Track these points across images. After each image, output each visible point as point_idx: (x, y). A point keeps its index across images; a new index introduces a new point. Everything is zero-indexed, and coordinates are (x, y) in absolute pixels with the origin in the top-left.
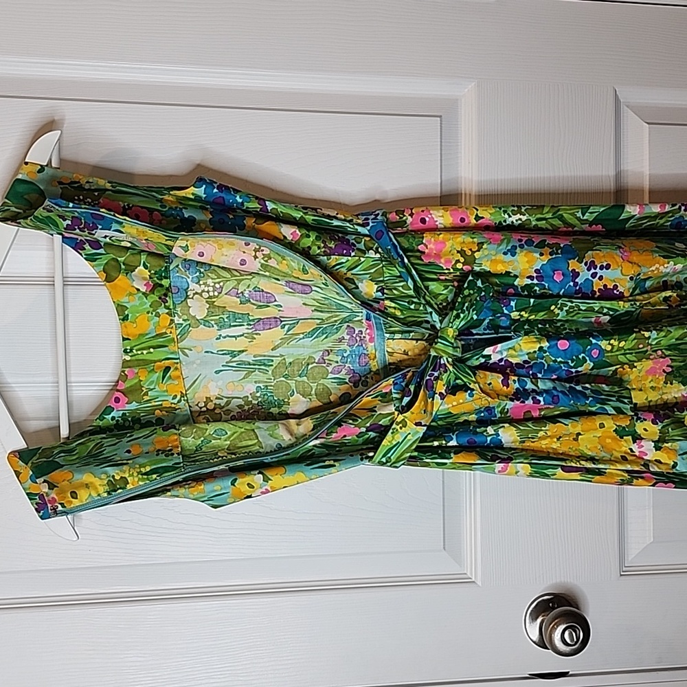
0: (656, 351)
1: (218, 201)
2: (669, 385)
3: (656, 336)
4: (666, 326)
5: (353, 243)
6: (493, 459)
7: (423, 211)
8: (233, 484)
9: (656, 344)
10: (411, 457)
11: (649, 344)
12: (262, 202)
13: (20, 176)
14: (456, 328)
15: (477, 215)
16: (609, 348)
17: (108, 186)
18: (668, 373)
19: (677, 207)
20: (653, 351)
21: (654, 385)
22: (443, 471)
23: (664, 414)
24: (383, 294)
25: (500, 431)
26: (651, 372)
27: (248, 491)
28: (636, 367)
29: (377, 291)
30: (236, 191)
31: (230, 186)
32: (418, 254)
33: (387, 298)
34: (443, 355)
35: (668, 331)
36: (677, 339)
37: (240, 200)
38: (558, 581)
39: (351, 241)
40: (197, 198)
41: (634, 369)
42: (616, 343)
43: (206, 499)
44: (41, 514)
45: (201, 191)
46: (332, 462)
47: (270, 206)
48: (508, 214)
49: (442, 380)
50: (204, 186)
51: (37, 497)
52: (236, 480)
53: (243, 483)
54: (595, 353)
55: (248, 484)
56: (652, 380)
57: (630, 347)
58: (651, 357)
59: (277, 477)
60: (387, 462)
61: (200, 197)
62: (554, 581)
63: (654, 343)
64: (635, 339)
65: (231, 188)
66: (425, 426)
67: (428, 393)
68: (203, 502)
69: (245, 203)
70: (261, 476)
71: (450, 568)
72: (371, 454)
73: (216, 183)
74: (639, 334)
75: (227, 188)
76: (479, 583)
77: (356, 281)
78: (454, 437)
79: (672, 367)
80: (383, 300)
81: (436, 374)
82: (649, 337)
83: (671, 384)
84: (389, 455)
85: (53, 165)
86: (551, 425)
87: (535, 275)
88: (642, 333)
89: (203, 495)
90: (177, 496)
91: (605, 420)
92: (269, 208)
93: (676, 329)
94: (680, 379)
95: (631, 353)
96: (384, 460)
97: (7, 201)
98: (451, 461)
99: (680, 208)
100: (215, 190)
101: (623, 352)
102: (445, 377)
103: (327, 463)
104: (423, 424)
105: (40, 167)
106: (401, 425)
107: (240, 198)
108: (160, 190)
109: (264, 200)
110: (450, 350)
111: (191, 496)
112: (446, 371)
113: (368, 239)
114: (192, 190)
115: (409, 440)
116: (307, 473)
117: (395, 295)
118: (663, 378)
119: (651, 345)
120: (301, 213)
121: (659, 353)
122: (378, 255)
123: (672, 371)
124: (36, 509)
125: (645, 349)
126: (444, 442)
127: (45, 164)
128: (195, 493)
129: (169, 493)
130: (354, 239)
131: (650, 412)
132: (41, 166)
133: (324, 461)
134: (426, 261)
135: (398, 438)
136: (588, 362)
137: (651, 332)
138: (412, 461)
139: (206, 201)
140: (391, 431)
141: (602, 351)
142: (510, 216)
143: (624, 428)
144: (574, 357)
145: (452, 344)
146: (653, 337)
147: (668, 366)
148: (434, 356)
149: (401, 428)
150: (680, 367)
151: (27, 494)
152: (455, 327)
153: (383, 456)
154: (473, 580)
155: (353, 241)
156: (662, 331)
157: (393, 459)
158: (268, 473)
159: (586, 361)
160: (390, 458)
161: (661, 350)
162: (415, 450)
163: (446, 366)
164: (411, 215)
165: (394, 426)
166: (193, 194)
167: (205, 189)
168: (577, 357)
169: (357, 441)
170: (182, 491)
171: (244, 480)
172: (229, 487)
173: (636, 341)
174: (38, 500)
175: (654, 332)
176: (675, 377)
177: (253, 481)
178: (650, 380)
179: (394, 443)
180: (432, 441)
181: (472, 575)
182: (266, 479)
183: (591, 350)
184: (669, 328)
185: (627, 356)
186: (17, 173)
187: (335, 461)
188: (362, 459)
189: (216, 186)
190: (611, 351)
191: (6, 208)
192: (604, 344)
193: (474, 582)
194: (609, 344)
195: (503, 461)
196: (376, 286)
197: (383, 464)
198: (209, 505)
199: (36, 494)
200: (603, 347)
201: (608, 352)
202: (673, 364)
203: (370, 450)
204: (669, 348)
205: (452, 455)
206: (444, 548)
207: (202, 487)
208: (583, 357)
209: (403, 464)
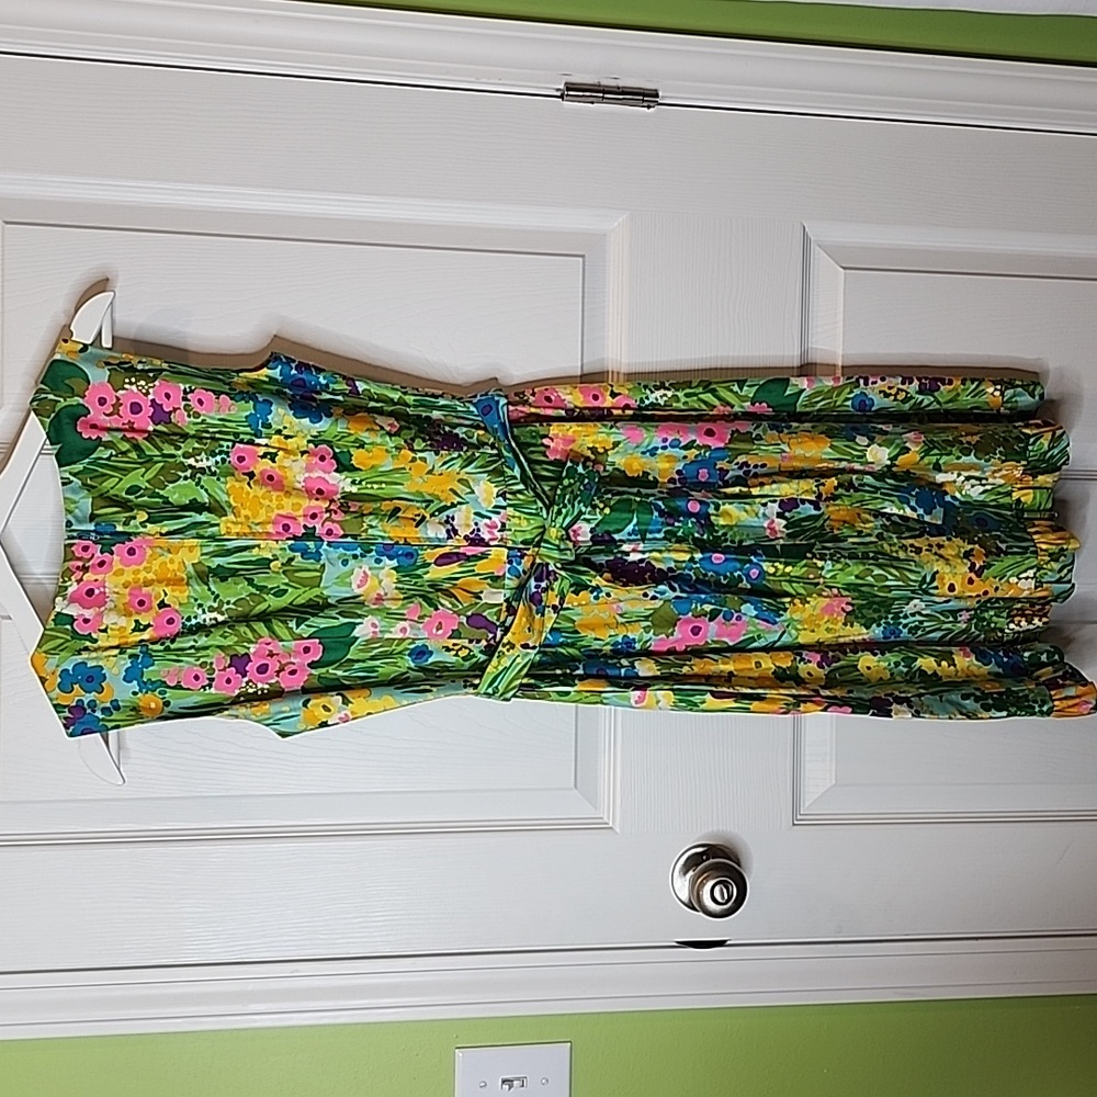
0: (830, 588)
1: (298, 383)
2: (848, 627)
3: (830, 567)
4: (845, 558)
5: (463, 439)
6: (627, 686)
7: (547, 390)
8: (305, 704)
9: (831, 578)
10: (521, 685)
11: (821, 576)
12: (350, 382)
13: (57, 357)
14: (561, 527)
15: (612, 391)
16: (772, 570)
17: (165, 366)
18: (848, 613)
19: (854, 380)
20: (827, 587)
21: (831, 626)
22: (577, 707)
23: (833, 656)
24: (505, 499)
25: (636, 664)
26: (828, 609)
27: (323, 716)
28: (808, 602)
29: (498, 496)
30: (319, 370)
31: (311, 363)
32: (542, 449)
33: (510, 505)
34: (548, 561)
35: (846, 564)
36: (857, 577)
37: (323, 382)
38: (715, 829)
39: (461, 436)
40: (272, 380)
41: (807, 605)
42: (781, 567)
43: (271, 721)
44: (70, 730)
45: (276, 373)
46: (428, 687)
47: (361, 386)
48: (650, 390)
49: (553, 590)
50: (280, 367)
51: (66, 710)
52: (308, 701)
53: (317, 705)
54: (754, 574)
55: (324, 707)
56: (828, 621)
57: (797, 574)
58: (824, 594)
59: (359, 702)
60: (494, 693)
61: (276, 380)
62: (710, 830)
63: (828, 576)
64: (805, 566)
65: (313, 366)
66: (534, 648)
67: (534, 607)
68: (267, 725)
69: (331, 385)
70: (340, 698)
71: (585, 811)
72: (477, 682)
73: (294, 361)
74: (810, 561)
75: (308, 367)
76: (618, 830)
77: (471, 484)
78: (581, 666)
79: (852, 605)
80: (504, 508)
81: (543, 585)
82: (822, 568)
83: (852, 626)
84: (495, 684)
85: (104, 345)
86: (697, 660)
87: (677, 477)
88: (815, 561)
89: (266, 717)
90: (237, 717)
91: (762, 658)
92: (360, 390)
93: (856, 563)
94: (863, 621)
95: (799, 582)
96: (490, 691)
97: (43, 386)
98: (576, 688)
99: (857, 380)
100: (294, 372)
101: (788, 578)
102: (556, 585)
103: (422, 687)
104: (531, 645)
105: (81, 346)
106: (508, 647)
107: (324, 378)
108: (226, 372)
109: (353, 380)
110: (556, 554)
111: (253, 717)
112: (556, 579)
113: (481, 432)
114: (265, 371)
115: (518, 664)
116: (397, 698)
117: (519, 500)
118: (842, 618)
119: (824, 578)
120: (400, 394)
121: (835, 591)
122: (495, 452)
123: (853, 610)
124: (64, 725)
125: (816, 581)
126: (568, 671)
127: (90, 342)
128: (259, 714)
129: (226, 713)
130: (465, 433)
131: (818, 652)
132: (84, 344)
133: (419, 686)
134: (552, 458)
135: (505, 662)
136: (745, 582)
137: (826, 561)
138: (526, 690)
139: (282, 384)
140: (497, 654)
141: (762, 573)
142: (652, 392)
143: (784, 669)
144: (728, 574)
145: (558, 546)
146: (827, 568)
147: (848, 604)
148: (540, 564)
149: (508, 650)
150: (862, 605)
151: (55, 706)
152: (558, 525)
153: (490, 685)
154: (611, 825)
155: (464, 436)
156: (838, 562)
157: (501, 690)
158: (348, 695)
159: (742, 581)
160: (497, 687)
161: (838, 588)
162: (526, 675)
163: (555, 573)
164: (533, 394)
165: (500, 648)
166: (267, 376)
167: (281, 371)
168: (732, 573)
169: (463, 665)
170: (242, 710)
171: (319, 701)
172: (299, 708)
173: (805, 569)
174: (67, 714)
175: (829, 562)
176: (857, 617)
177: (330, 703)
178: (826, 620)
179: (500, 668)
180: (554, 670)
181: (608, 818)
182: (346, 702)
183: (749, 569)
184: (848, 561)
185: (794, 585)
186: (53, 353)
187: (432, 686)
188: (465, 687)
189: (293, 365)
190: (774, 575)
191: (43, 396)
192: (767, 567)
193: (611, 828)
194: (773, 566)
195: (637, 688)
196: (496, 490)
197: (489, 695)
198: (275, 730)
199: (65, 707)
200: (765, 568)
201: (770, 575)
202: (854, 602)
203: (476, 677)
204: (849, 587)
205: (577, 682)
206: (575, 786)
207: (267, 707)
208: (739, 576)
209: (514, 696)
